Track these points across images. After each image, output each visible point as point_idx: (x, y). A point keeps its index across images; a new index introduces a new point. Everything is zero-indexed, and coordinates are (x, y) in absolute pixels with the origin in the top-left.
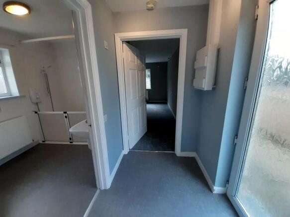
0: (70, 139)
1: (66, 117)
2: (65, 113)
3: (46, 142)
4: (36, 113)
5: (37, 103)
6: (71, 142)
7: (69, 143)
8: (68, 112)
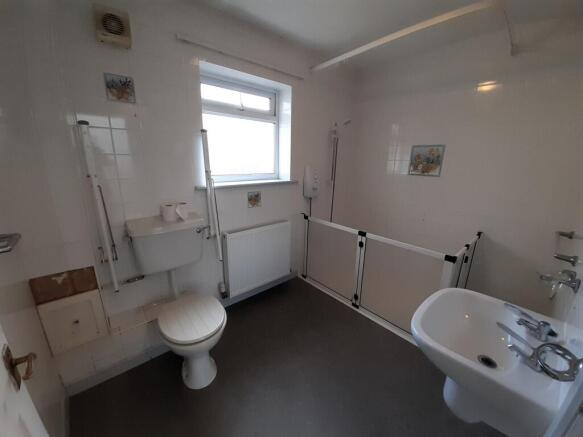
0: (356, 297)
1: (361, 244)
2: (362, 234)
3: (307, 280)
4: (306, 217)
5: (311, 199)
6: (354, 305)
7: (349, 305)
8: (368, 235)
